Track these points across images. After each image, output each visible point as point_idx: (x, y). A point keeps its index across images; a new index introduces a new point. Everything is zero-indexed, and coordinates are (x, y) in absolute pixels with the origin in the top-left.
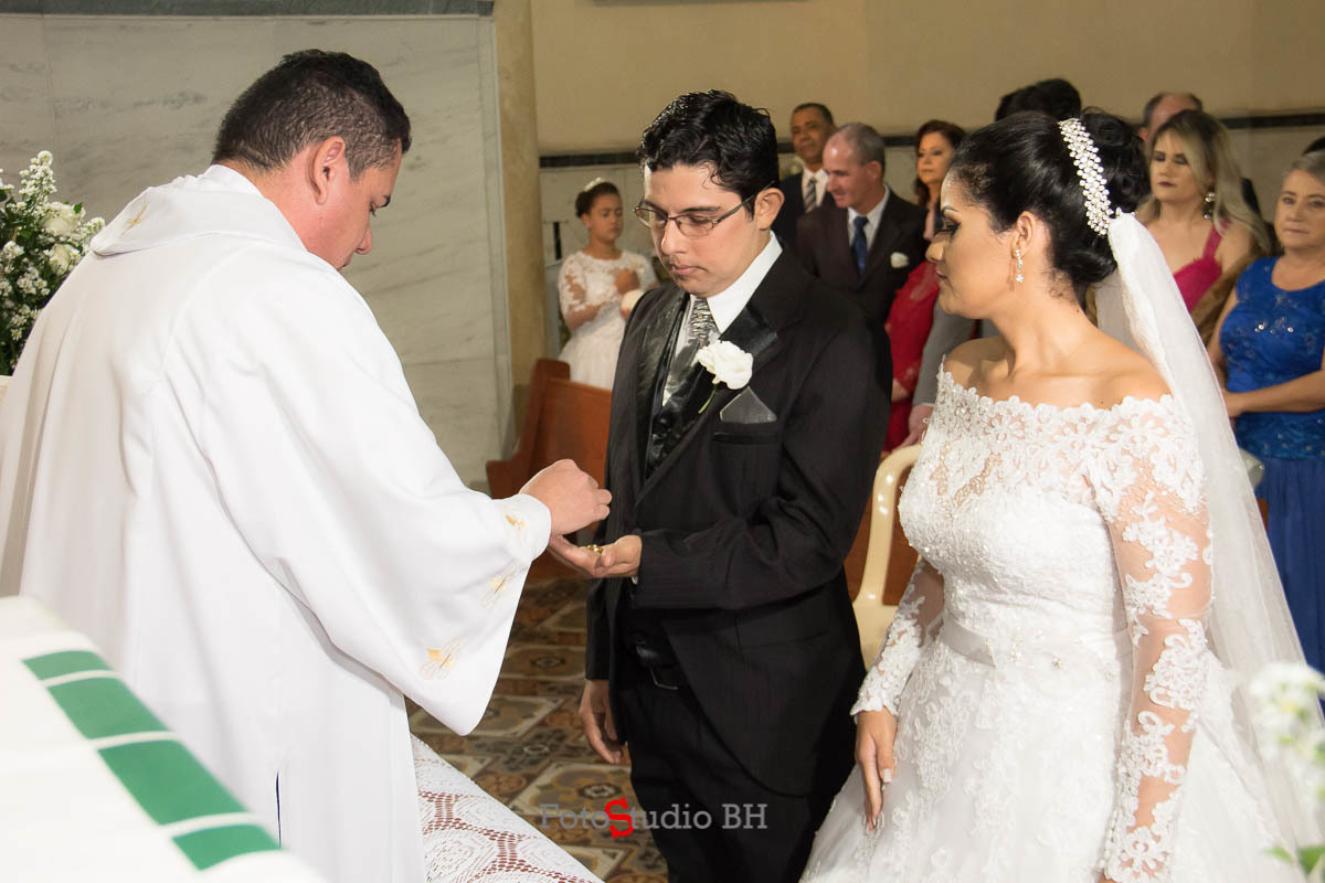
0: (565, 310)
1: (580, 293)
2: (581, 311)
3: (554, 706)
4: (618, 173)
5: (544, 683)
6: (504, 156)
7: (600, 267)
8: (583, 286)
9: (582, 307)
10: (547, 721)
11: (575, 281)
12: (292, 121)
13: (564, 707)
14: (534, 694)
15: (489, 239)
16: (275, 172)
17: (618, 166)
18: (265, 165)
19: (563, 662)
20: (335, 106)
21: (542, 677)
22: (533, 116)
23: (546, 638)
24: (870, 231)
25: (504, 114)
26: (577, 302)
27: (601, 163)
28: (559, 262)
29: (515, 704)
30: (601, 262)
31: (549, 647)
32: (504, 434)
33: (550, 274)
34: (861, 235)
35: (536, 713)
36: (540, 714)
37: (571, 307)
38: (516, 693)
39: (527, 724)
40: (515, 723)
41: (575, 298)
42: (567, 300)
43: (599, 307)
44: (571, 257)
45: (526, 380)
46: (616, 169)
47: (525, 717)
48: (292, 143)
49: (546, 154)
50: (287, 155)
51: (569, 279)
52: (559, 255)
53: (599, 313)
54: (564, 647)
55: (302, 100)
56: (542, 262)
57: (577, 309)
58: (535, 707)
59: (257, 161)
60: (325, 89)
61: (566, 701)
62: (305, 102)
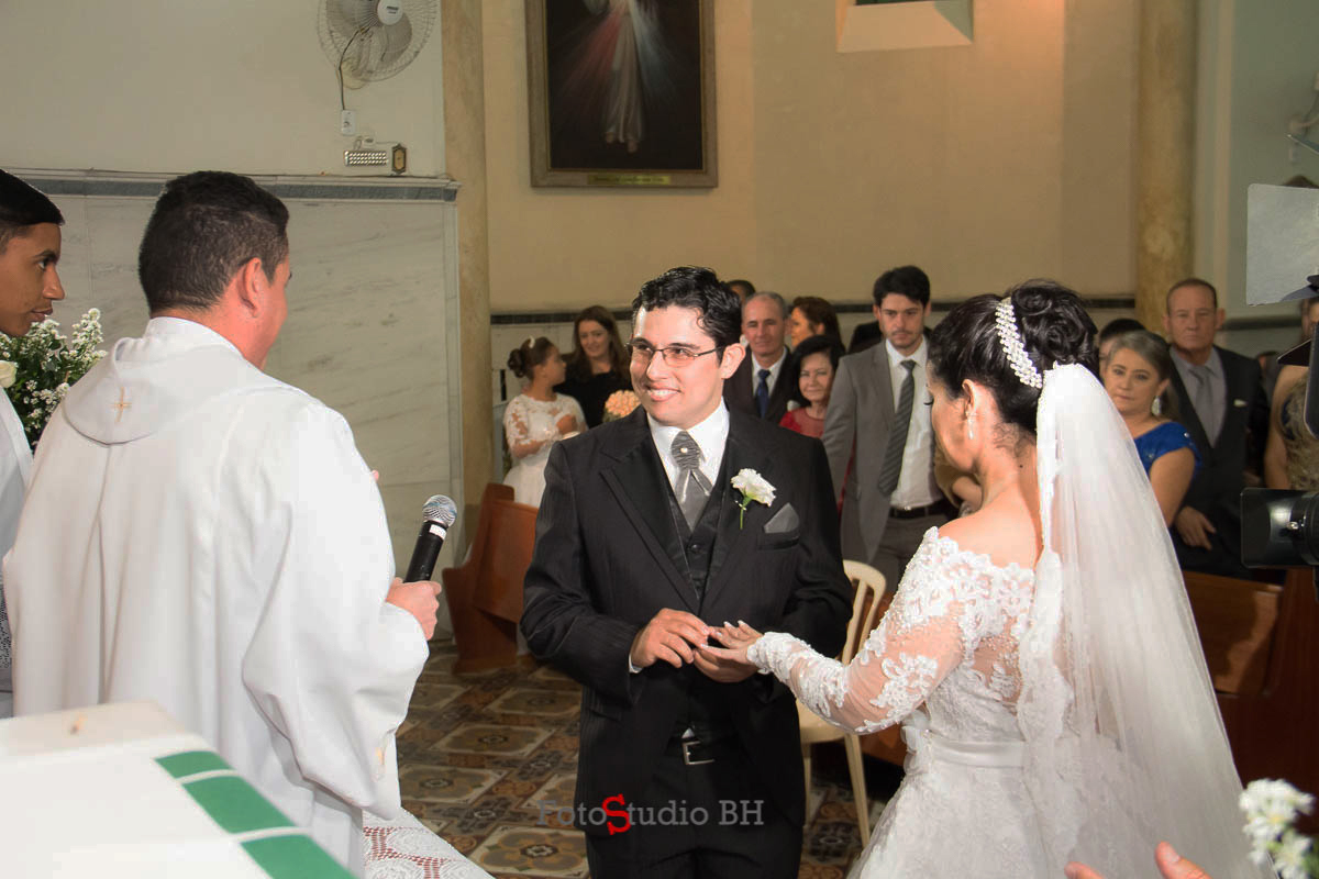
0: (512, 443)
1: (524, 430)
2: (526, 446)
3: (499, 777)
4: (552, 330)
5: (489, 757)
6: (462, 315)
7: (540, 406)
8: (526, 424)
9: (527, 442)
10: (494, 790)
11: (519, 420)
12: (212, 262)
13: (508, 778)
14: (482, 767)
15: (448, 384)
16: (215, 308)
17: (551, 324)
18: (205, 305)
19: (506, 739)
20: (240, 235)
21: (489, 753)
22: (486, 281)
23: (490, 719)
24: (771, 382)
25: (463, 281)
26: (522, 437)
27: (538, 321)
28: (505, 402)
29: (465, 775)
30: (541, 403)
31: (494, 727)
32: (456, 546)
33: (497, 414)
34: (764, 385)
35: (484, 784)
36: (487, 784)
37: (517, 441)
38: (467, 766)
39: (477, 792)
40: (466, 791)
41: (521, 433)
42: (513, 435)
43: (541, 443)
44: (515, 400)
45: (477, 500)
46: (549, 327)
47: (475, 787)
48: (220, 281)
49: (494, 314)
50: (219, 291)
51: (515, 417)
52: (504, 397)
53: (542, 448)
54: (506, 727)
55: (212, 241)
56: (491, 402)
57: (523, 443)
58: (484, 778)
59: (197, 304)
60: (226, 223)
61: (510, 773)
62: (216, 241)
